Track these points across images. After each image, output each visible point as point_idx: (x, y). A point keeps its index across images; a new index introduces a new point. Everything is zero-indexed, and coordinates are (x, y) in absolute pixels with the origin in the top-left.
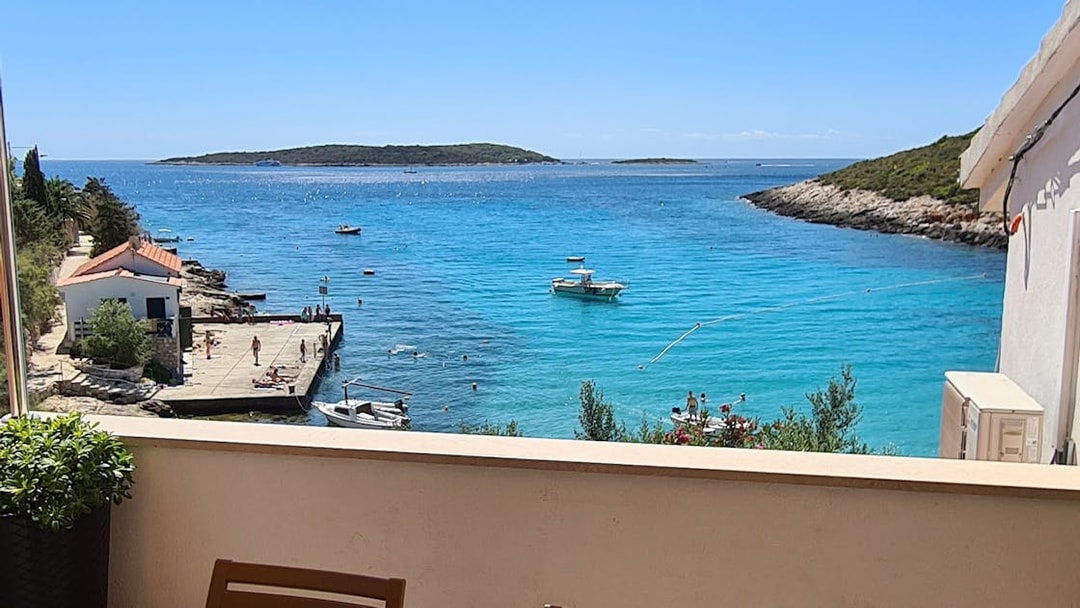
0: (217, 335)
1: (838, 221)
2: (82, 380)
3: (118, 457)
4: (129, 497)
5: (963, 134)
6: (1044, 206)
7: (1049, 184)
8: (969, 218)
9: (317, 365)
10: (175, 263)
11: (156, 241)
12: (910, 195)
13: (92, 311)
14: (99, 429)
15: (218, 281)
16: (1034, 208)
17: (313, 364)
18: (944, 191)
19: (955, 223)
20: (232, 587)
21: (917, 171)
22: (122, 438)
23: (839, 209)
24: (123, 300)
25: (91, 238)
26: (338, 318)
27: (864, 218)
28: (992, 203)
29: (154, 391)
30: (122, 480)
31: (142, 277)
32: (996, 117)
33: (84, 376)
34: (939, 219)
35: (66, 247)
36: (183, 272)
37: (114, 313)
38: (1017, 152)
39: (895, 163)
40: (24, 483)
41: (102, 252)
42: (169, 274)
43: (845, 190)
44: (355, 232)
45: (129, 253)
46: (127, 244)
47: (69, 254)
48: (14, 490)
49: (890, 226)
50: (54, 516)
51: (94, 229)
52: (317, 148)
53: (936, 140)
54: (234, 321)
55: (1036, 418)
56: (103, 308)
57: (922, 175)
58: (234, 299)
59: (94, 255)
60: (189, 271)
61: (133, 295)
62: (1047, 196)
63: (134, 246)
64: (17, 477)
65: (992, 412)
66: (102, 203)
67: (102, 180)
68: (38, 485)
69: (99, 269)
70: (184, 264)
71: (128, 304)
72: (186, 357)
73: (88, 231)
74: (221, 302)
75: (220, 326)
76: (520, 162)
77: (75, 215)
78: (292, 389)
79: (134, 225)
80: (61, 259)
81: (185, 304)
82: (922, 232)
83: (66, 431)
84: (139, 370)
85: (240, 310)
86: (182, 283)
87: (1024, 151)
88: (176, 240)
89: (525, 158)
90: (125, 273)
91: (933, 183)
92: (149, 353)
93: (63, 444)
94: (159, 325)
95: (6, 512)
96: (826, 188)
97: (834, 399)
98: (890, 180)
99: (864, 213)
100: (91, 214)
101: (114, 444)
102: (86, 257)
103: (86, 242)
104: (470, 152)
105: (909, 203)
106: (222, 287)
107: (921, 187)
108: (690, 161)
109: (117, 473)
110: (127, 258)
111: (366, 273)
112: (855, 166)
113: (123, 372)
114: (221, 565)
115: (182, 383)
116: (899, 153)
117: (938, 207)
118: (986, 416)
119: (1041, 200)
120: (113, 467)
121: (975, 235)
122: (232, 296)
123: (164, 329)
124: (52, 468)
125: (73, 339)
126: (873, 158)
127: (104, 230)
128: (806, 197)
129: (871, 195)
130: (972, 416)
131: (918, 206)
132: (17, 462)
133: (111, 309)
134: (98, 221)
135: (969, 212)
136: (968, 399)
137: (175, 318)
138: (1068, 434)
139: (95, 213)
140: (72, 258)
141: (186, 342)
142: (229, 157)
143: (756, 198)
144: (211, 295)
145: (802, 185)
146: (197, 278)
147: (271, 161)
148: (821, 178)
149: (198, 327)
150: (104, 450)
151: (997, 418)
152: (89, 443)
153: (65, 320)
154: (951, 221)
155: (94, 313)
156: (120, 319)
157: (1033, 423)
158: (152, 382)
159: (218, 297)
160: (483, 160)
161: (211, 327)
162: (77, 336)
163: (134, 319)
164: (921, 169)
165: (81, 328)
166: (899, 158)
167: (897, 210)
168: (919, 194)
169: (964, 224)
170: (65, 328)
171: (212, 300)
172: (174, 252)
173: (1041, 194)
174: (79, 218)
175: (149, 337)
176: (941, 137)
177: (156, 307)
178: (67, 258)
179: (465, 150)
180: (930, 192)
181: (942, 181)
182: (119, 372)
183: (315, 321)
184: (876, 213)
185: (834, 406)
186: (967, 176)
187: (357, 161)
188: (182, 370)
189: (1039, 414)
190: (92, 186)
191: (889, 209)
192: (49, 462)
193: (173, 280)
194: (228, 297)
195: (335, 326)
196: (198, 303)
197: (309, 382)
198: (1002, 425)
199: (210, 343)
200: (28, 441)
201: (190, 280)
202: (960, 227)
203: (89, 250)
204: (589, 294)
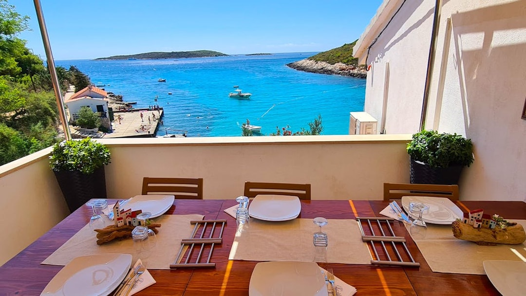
0: (122, 116)
1: (314, 71)
2: (77, 133)
3: (105, 151)
4: (110, 162)
5: (351, 43)
6: (377, 62)
7: (379, 55)
8: (352, 69)
9: (156, 124)
10: (105, 93)
11: (97, 86)
12: (336, 62)
13: (78, 111)
14: (97, 142)
15: (120, 99)
16: (374, 62)
17: (155, 124)
18: (345, 61)
19: (349, 70)
20: (149, 185)
21: (337, 55)
22: (105, 145)
23: (315, 67)
24: (89, 106)
25: (74, 86)
26: (162, 109)
27: (322, 70)
28: (362, 62)
29: (103, 135)
30: (107, 157)
31: (94, 98)
32: (363, 35)
33: (78, 132)
34: (344, 69)
35: (65, 90)
36: (108, 96)
37: (86, 111)
38: (369, 46)
39: (331, 53)
40: (76, 160)
41: (78, 91)
42: (103, 97)
43: (317, 61)
44: (164, 81)
45: (88, 91)
46: (87, 88)
47: (67, 92)
48: (73, 162)
49: (330, 72)
50: (87, 170)
51: (75, 83)
52: (148, 54)
53: (343, 45)
54: (127, 111)
55: (375, 124)
56: (82, 109)
57: (339, 56)
58: (126, 104)
59: (76, 92)
60: (110, 96)
61: (92, 104)
62: (378, 58)
63: (90, 88)
64: (73, 158)
65: (363, 122)
66: (76, 74)
67: (75, 66)
68: (81, 161)
69: (79, 96)
70: (108, 93)
71: (90, 108)
72: (112, 124)
73: (73, 84)
74: (122, 105)
75: (123, 113)
76: (216, 56)
77: (67, 79)
78: (149, 132)
79: (89, 81)
80: (65, 94)
81: (110, 107)
82: (339, 74)
83: (86, 144)
84: (97, 129)
85: (128, 108)
86: (108, 100)
87: (372, 45)
88: (104, 86)
89: (218, 55)
90: (88, 97)
91: (342, 59)
92: (100, 123)
93: (86, 147)
94: (102, 114)
95: (71, 169)
96: (311, 61)
97: (316, 124)
98: (330, 58)
99: (322, 69)
100: (73, 78)
101: (103, 147)
102: (73, 93)
103: (72, 88)
104: (199, 53)
105: (335, 65)
106: (122, 101)
107: (339, 60)
108: (269, 54)
109: (105, 155)
110: (88, 93)
111: (169, 94)
112: (319, 54)
113: (92, 130)
114: (145, 179)
115: (112, 132)
116: (332, 50)
117: (344, 66)
118: (362, 124)
119: (376, 60)
120: (104, 154)
121: (354, 74)
122: (125, 103)
123: (104, 115)
124: (84, 155)
125: (73, 120)
126: (324, 51)
127: (78, 83)
128: (305, 64)
129: (324, 63)
130: (358, 124)
131: (338, 66)
132: (72, 154)
133: (85, 110)
134: (76, 80)
135: (353, 67)
136: (357, 120)
137: (107, 111)
138: (384, 128)
139: (74, 77)
140: (68, 93)
141: (112, 119)
142: (119, 57)
143: (290, 65)
144: (118, 103)
145: (304, 60)
146: (113, 98)
147: (133, 58)
148: (310, 58)
149: (115, 114)
150: (100, 149)
151: (365, 124)
152: (95, 147)
153: (69, 114)
154: (347, 70)
155: (79, 112)
156: (88, 112)
157: (375, 125)
158: (102, 133)
159: (121, 104)
160: (204, 56)
161: (120, 114)
162: (74, 119)
163: (93, 113)
164: (339, 54)
165: (75, 116)
166: (332, 51)
167: (332, 67)
168: (338, 62)
169: (351, 71)
170: (70, 117)
171: (119, 105)
172: (104, 90)
173: (376, 58)
174: (69, 80)
175: (99, 118)
176: (344, 44)
177: (100, 108)
178: (67, 93)
179: (198, 53)
180: (341, 61)
181: (345, 58)
182: (90, 130)
183: (154, 110)
184: (326, 69)
185: (316, 126)
186: (355, 54)
187: (163, 57)
188: (111, 128)
189: (376, 122)
190: (72, 69)
191: (330, 67)
192: (83, 153)
193: (105, 99)
194: (124, 104)
195: (161, 111)
196: (114, 106)
197: (154, 130)
198: (366, 126)
199: (120, 119)
200: (74, 147)
201: (111, 99)
202: (350, 72)
203: (74, 90)
204: (241, 97)
